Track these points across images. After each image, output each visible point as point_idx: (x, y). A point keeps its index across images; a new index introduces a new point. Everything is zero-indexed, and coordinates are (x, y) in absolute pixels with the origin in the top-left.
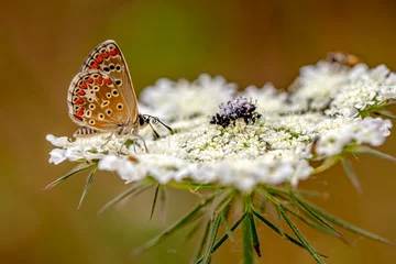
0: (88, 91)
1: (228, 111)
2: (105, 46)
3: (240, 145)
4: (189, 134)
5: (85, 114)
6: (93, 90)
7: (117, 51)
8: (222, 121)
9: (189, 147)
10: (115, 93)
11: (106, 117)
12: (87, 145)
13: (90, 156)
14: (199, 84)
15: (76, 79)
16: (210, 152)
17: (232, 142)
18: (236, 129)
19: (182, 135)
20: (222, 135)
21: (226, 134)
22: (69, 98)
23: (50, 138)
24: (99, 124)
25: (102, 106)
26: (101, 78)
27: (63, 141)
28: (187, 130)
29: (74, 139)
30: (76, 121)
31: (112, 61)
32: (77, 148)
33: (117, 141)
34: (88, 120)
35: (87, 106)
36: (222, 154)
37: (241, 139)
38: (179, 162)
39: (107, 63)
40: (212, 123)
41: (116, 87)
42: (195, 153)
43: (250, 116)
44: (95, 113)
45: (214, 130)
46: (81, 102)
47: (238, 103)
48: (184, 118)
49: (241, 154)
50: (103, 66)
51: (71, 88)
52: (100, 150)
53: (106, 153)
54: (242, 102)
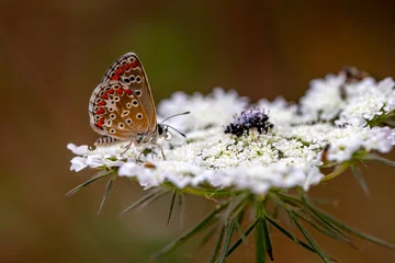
0: (109, 102)
1: (242, 121)
2: (126, 58)
3: (254, 152)
4: (204, 143)
5: (106, 124)
6: (114, 100)
7: (137, 63)
8: (236, 130)
9: (205, 155)
10: (135, 103)
11: (126, 126)
12: (106, 153)
13: (110, 164)
14: (213, 97)
15: (97, 90)
16: (225, 159)
17: (246, 150)
18: (249, 138)
19: (198, 144)
20: (236, 144)
21: (240, 143)
22: (91, 108)
23: (71, 147)
24: (119, 133)
25: (122, 116)
26: (121, 89)
27: (84, 149)
28: (202, 139)
29: (94, 148)
30: (96, 130)
31: (132, 72)
32: (98, 156)
33: (135, 150)
34: (108, 129)
35: (107, 116)
36: (236, 161)
37: (255, 148)
38: (195, 169)
39: (127, 75)
40: (226, 132)
41: (135, 97)
42: (211, 161)
43: (263, 126)
44: (115, 122)
45: (229, 139)
46: (102, 111)
47: (251, 113)
48: (200, 129)
49: (255, 161)
50: (123, 78)
51: (93, 98)
52: (119, 158)
53: (125, 160)
54: (255, 112)
